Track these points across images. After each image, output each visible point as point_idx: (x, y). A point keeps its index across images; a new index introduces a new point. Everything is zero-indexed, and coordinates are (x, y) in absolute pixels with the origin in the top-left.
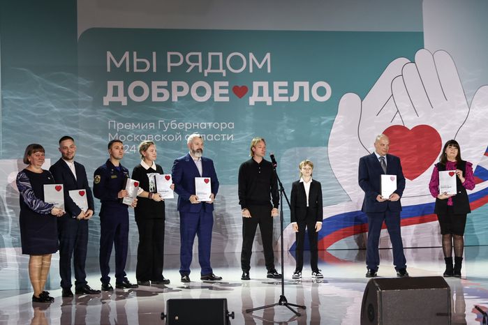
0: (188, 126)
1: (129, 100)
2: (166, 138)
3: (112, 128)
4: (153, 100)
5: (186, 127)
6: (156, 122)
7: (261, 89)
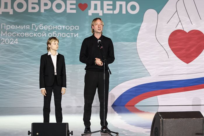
0: (50, 27)
1: (14, 11)
2: (37, 35)
3: (3, 28)
4: (29, 11)
5: (49, 28)
6: (30, 25)
7: (96, 5)
